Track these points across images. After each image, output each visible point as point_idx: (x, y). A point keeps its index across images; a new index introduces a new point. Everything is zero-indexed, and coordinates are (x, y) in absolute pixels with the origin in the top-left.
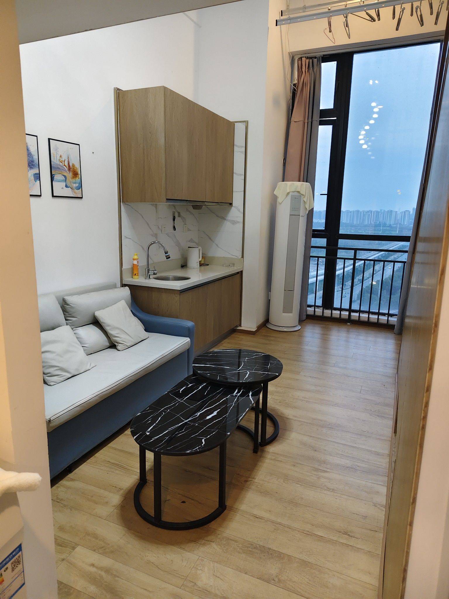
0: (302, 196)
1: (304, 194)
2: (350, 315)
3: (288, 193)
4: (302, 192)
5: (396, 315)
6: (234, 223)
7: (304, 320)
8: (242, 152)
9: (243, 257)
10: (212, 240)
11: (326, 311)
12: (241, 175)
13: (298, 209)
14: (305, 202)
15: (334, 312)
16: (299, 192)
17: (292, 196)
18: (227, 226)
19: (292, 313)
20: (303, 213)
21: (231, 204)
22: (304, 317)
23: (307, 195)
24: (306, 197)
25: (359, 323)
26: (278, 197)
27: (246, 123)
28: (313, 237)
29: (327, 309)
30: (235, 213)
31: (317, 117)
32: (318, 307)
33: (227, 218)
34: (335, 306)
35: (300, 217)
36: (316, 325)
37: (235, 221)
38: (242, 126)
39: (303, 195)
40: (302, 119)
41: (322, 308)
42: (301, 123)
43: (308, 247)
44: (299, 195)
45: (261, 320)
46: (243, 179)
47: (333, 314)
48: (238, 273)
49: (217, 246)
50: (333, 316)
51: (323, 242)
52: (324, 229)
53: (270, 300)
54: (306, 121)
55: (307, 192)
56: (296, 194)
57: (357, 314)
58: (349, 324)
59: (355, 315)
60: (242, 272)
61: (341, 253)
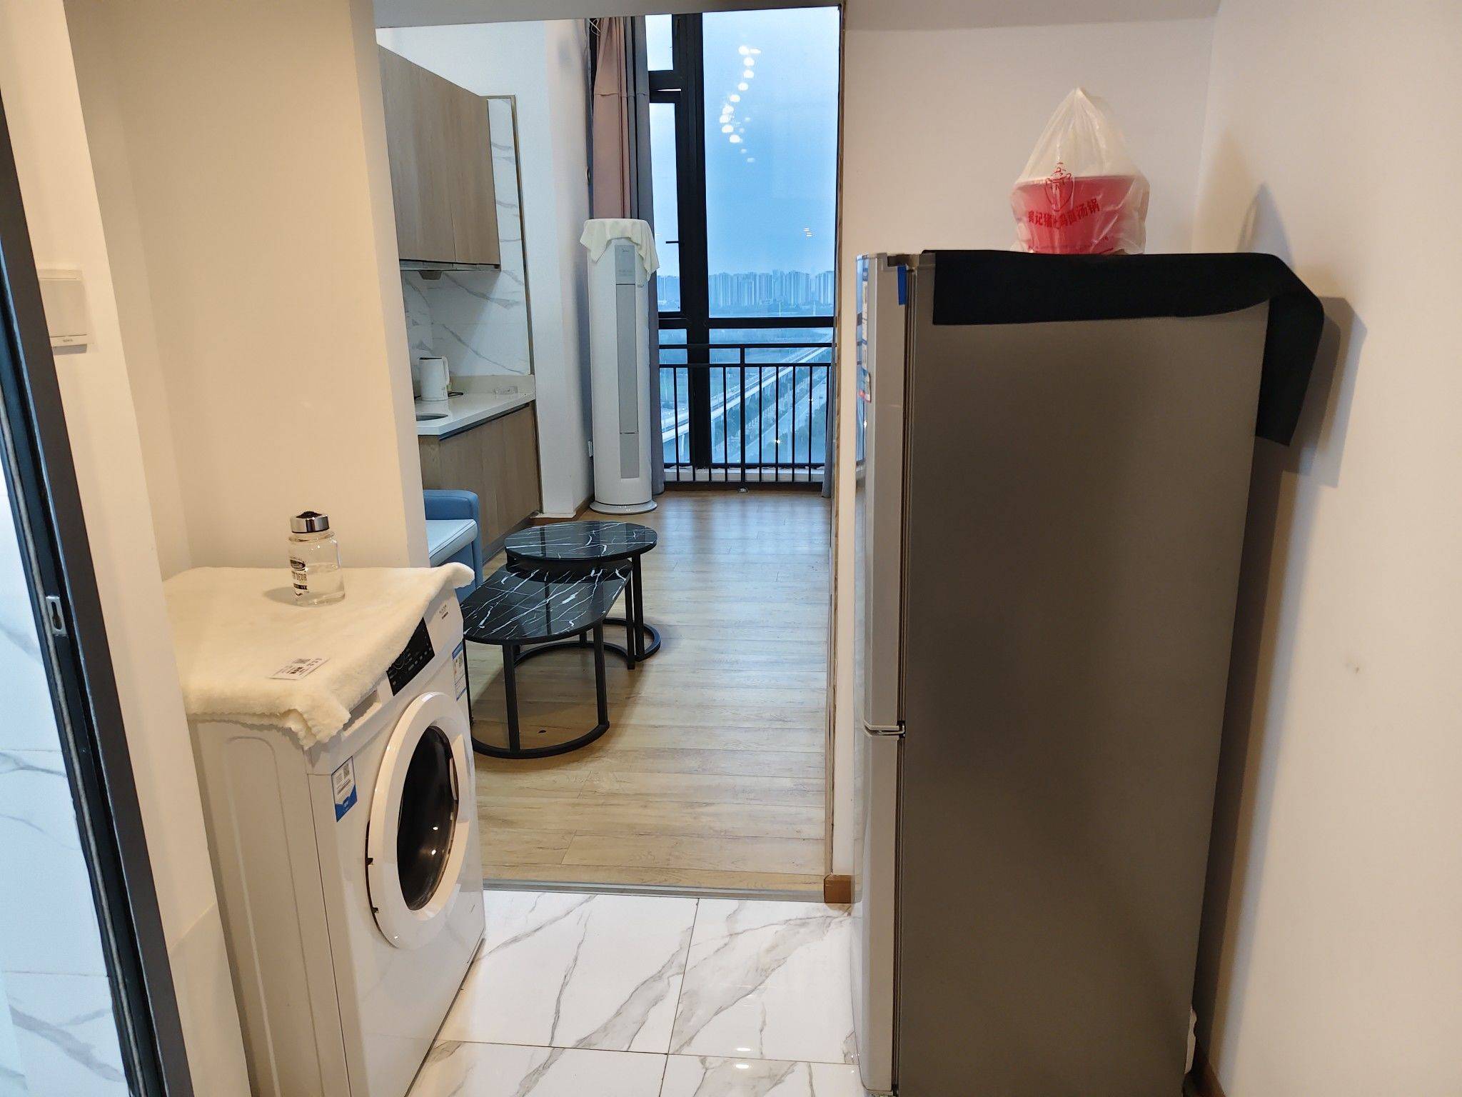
0: (636, 247)
1: (639, 242)
2: (743, 474)
3: (609, 242)
4: (635, 240)
5: (823, 465)
6: (507, 304)
7: (662, 493)
8: (508, 159)
9: (532, 372)
10: (464, 343)
11: (698, 472)
12: (512, 206)
13: (631, 272)
14: (643, 259)
15: (714, 471)
16: (629, 239)
17: (617, 248)
18: (493, 312)
19: (638, 476)
20: (640, 279)
21: (498, 266)
22: (661, 487)
23: (644, 245)
24: (644, 249)
25: (761, 487)
26: (590, 251)
27: (512, 99)
28: (661, 327)
29: (700, 467)
30: (507, 284)
31: (644, 88)
32: (684, 465)
33: (492, 296)
34: (715, 460)
35: (637, 288)
36: (683, 498)
37: (508, 301)
38: (505, 107)
39: (637, 244)
40: (615, 90)
41: (691, 467)
42: (616, 98)
43: (655, 347)
44: (631, 244)
45: (580, 497)
46: (517, 216)
47: (713, 476)
48: (527, 405)
49: (477, 354)
50: (714, 479)
51: (681, 335)
52: (679, 310)
53: (592, 457)
54: (624, 95)
55: (644, 238)
56: (624, 242)
57: (757, 471)
58: (743, 490)
59: (752, 474)
60: (534, 402)
61: (715, 356)
